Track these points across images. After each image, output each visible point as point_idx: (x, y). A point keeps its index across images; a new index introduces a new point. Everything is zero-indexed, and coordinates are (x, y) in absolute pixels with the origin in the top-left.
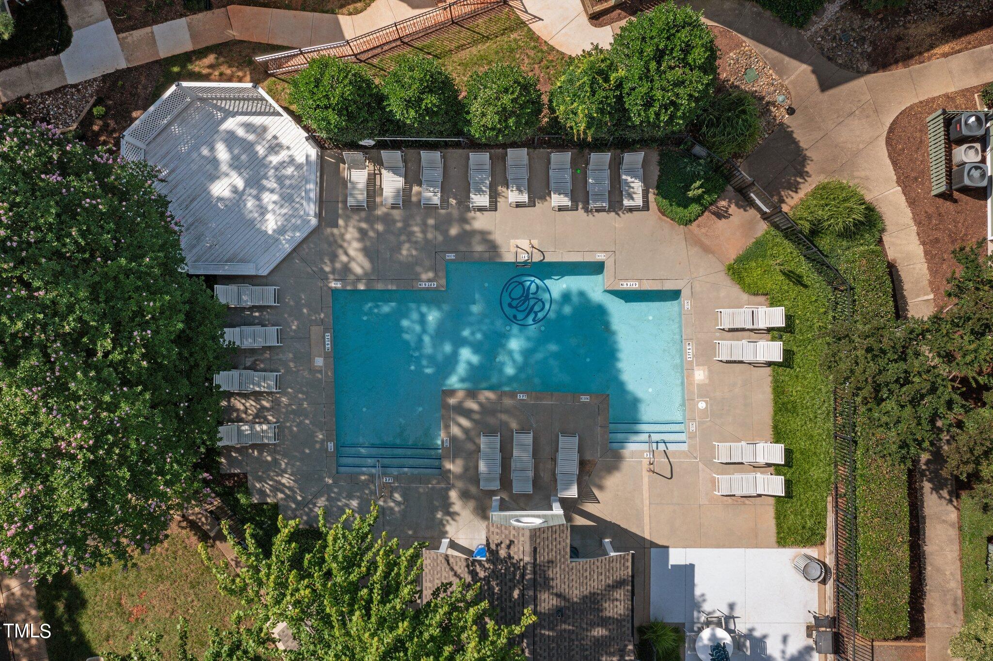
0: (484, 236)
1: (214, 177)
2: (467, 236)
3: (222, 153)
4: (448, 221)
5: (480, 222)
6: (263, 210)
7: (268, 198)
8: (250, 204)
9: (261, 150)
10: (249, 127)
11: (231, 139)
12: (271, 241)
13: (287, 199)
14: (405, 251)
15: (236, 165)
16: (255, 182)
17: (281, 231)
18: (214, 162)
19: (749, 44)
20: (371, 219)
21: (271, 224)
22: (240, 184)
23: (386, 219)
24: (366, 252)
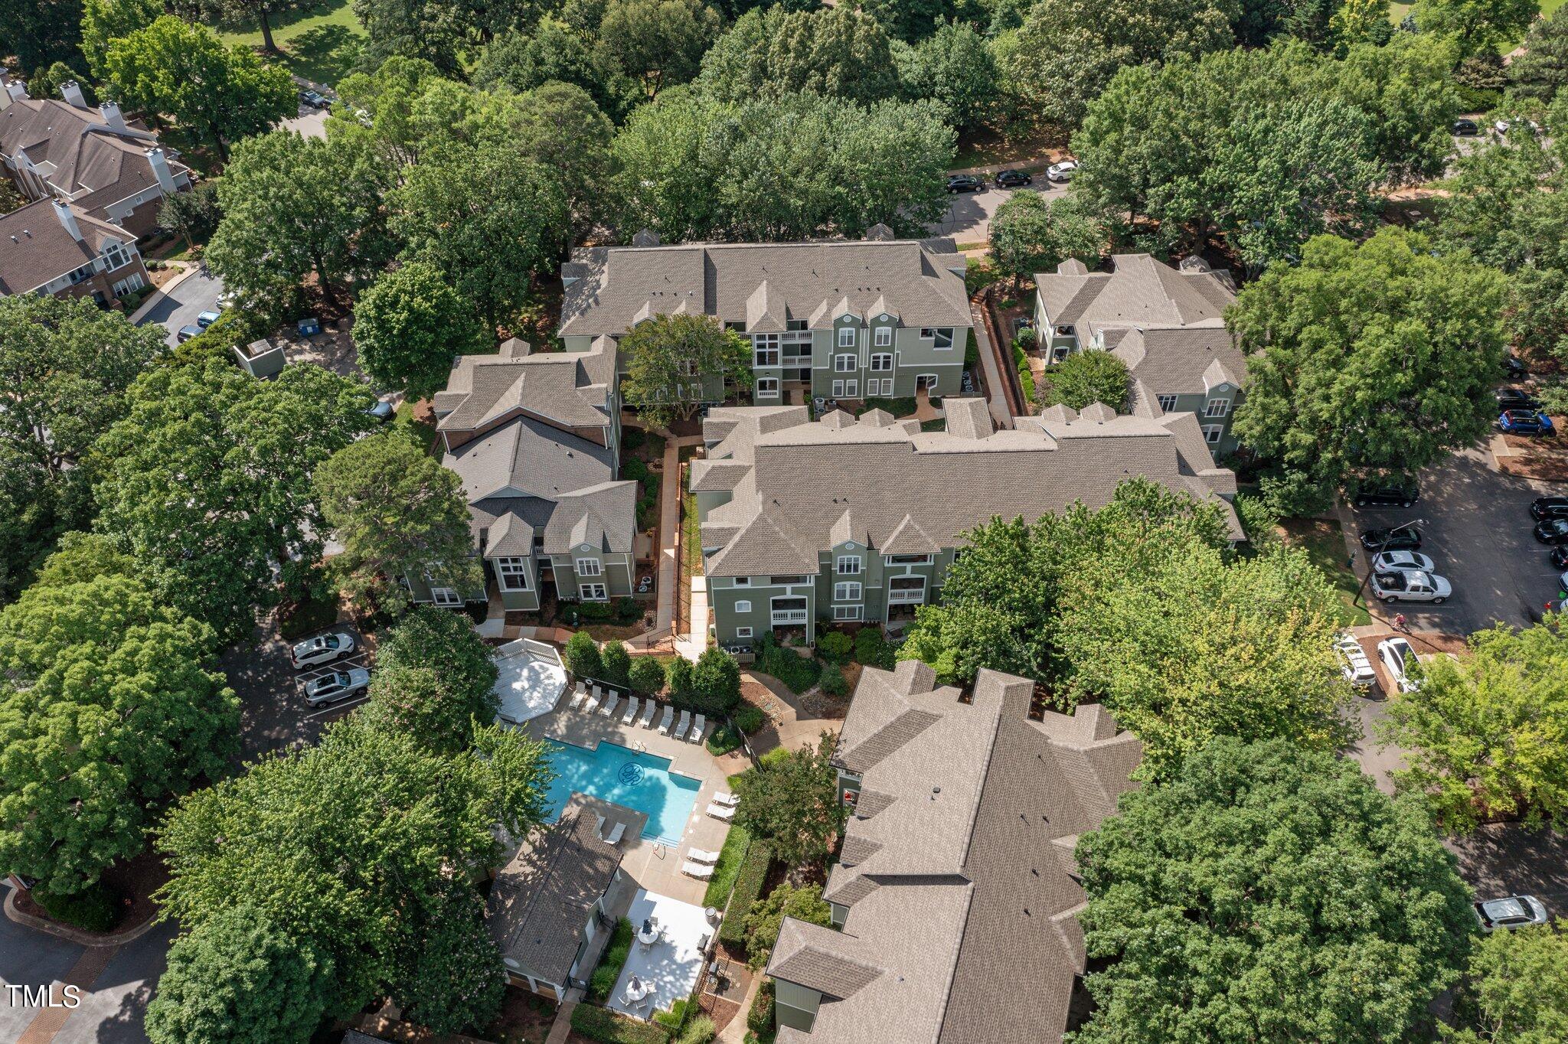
0: (622, 736)
1: (516, 680)
2: (614, 733)
3: (525, 673)
4: (609, 725)
5: (623, 729)
6: (531, 698)
7: (535, 694)
8: (527, 694)
9: (542, 676)
10: (541, 667)
11: (532, 669)
12: (530, 710)
13: (544, 697)
14: (585, 731)
15: (529, 679)
16: (533, 687)
17: (535, 708)
18: (520, 675)
19: (772, 694)
20: (575, 715)
21: (531, 704)
22: (527, 686)
23: (583, 718)
24: (567, 727)
